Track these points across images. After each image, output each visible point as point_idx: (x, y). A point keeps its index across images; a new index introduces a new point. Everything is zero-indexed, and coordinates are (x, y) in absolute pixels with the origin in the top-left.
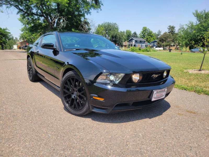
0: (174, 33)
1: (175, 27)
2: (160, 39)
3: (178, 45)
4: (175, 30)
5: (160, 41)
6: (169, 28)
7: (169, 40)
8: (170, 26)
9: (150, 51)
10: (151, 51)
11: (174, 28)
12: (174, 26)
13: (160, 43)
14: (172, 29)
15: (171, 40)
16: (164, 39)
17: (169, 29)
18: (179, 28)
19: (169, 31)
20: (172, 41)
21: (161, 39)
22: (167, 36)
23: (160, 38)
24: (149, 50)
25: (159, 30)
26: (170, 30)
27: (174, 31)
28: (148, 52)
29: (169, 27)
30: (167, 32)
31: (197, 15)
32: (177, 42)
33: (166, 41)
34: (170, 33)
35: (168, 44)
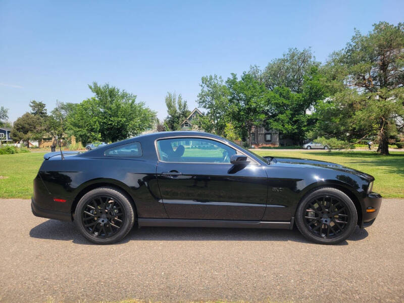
0: (46, 117)
1: (45, 105)
2: (18, 126)
4: (46, 110)
5: (19, 130)
6: (32, 105)
7: (38, 128)
9: (17, 153)
10: (19, 152)
11: (44, 107)
12: (43, 103)
13: (20, 134)
14: (39, 108)
15: (43, 128)
16: (27, 126)
17: (34, 107)
19: (33, 112)
20: (45, 130)
21: (21, 127)
22: (33, 121)
25: (2, 108)
26: (36, 109)
27: (45, 111)
28: (12, 153)
29: (32, 103)
30: (29, 112)
31: (97, 90)
32: (57, 132)
33: (31, 131)
34: (37, 116)
35: (39, 136)
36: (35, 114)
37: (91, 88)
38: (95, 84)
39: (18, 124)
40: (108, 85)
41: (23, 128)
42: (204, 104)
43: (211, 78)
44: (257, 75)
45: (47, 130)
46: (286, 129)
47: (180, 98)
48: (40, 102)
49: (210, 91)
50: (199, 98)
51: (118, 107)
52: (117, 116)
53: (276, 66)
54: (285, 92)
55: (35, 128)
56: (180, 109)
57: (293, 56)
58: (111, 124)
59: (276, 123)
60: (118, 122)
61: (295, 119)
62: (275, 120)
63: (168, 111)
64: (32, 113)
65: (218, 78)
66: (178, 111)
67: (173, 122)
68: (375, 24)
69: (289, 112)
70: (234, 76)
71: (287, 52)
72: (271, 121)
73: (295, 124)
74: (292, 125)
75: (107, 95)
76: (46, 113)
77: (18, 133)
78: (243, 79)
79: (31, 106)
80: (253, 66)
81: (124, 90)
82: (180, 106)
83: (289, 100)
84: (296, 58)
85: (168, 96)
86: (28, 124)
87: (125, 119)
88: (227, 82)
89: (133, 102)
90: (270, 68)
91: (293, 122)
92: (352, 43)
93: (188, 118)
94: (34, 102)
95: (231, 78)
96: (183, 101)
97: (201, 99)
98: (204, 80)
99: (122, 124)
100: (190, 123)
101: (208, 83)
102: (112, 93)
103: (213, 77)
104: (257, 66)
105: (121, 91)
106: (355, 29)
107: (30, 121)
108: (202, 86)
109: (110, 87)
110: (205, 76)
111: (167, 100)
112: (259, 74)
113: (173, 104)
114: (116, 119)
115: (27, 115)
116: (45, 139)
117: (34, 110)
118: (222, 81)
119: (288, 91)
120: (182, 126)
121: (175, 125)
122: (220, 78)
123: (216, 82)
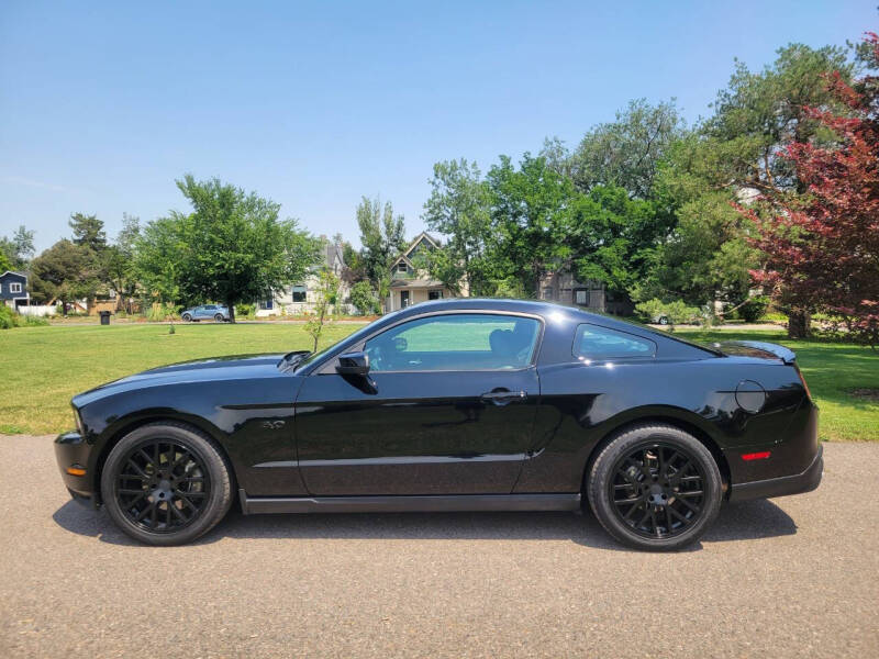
0: (105, 248)
1: (102, 223)
2: (42, 269)
3: (126, 295)
4: (104, 234)
5: (43, 276)
6: (74, 222)
7: (85, 273)
8: (80, 215)
9: (16, 326)
11: (100, 227)
12: (98, 218)
13: (47, 285)
14: (89, 230)
15: (94, 273)
16: (61, 268)
17: (77, 228)
18: (122, 227)
19: (77, 238)
20: (99, 277)
21: (47, 269)
22: (74, 257)
23: (40, 264)
24: (8, 320)
25: (22, 229)
26: (84, 233)
27: (102, 237)
28: (5, 327)
29: (75, 218)
30: (70, 239)
31: (193, 192)
32: (124, 281)
33: (70, 278)
34: (86, 247)
35: (85, 289)
36: (80, 242)
37: (181, 186)
38: (190, 179)
39: (43, 264)
40: (217, 182)
41: (53, 272)
42: (440, 223)
43: (454, 168)
44: (558, 159)
45: (104, 278)
46: (615, 279)
47: (389, 209)
48: (92, 215)
49: (452, 195)
50: (428, 210)
51: (238, 228)
52: (236, 250)
53: (600, 140)
54: (613, 197)
55: (78, 273)
56: (388, 233)
57: (636, 118)
58: (222, 267)
59: (594, 266)
60: (238, 262)
61: (634, 257)
62: (592, 260)
63: (362, 238)
64: (75, 241)
65: (469, 166)
66: (385, 238)
67: (373, 262)
68: (782, 49)
69: (621, 243)
70: (506, 160)
71: (626, 108)
72: (584, 261)
73: (636, 268)
74: (629, 270)
75: (215, 204)
76: (104, 241)
77: (43, 283)
78: (524, 169)
79: (72, 225)
80: (550, 139)
81: (253, 193)
82: (388, 226)
83: (623, 215)
84: (643, 122)
85: (363, 205)
86: (64, 263)
87: (251, 256)
88: (489, 174)
89: (272, 219)
90: (587, 144)
91: (631, 263)
92: (729, 91)
93: (406, 254)
94: (79, 217)
95: (499, 164)
96: (395, 216)
97: (431, 212)
98: (439, 170)
99: (247, 267)
100: (410, 263)
101: (447, 178)
102: (226, 199)
103: (459, 165)
104: (560, 139)
105: (247, 194)
106: (736, 60)
107: (68, 258)
108: (433, 183)
109: (223, 185)
110: (442, 162)
111: (360, 213)
112: (564, 157)
113: (373, 223)
114: (233, 255)
115: (63, 245)
116: (99, 297)
117: (78, 233)
118: (478, 173)
119: (623, 196)
120: (394, 270)
121: (377, 268)
122: (474, 165)
123: (465, 174)
